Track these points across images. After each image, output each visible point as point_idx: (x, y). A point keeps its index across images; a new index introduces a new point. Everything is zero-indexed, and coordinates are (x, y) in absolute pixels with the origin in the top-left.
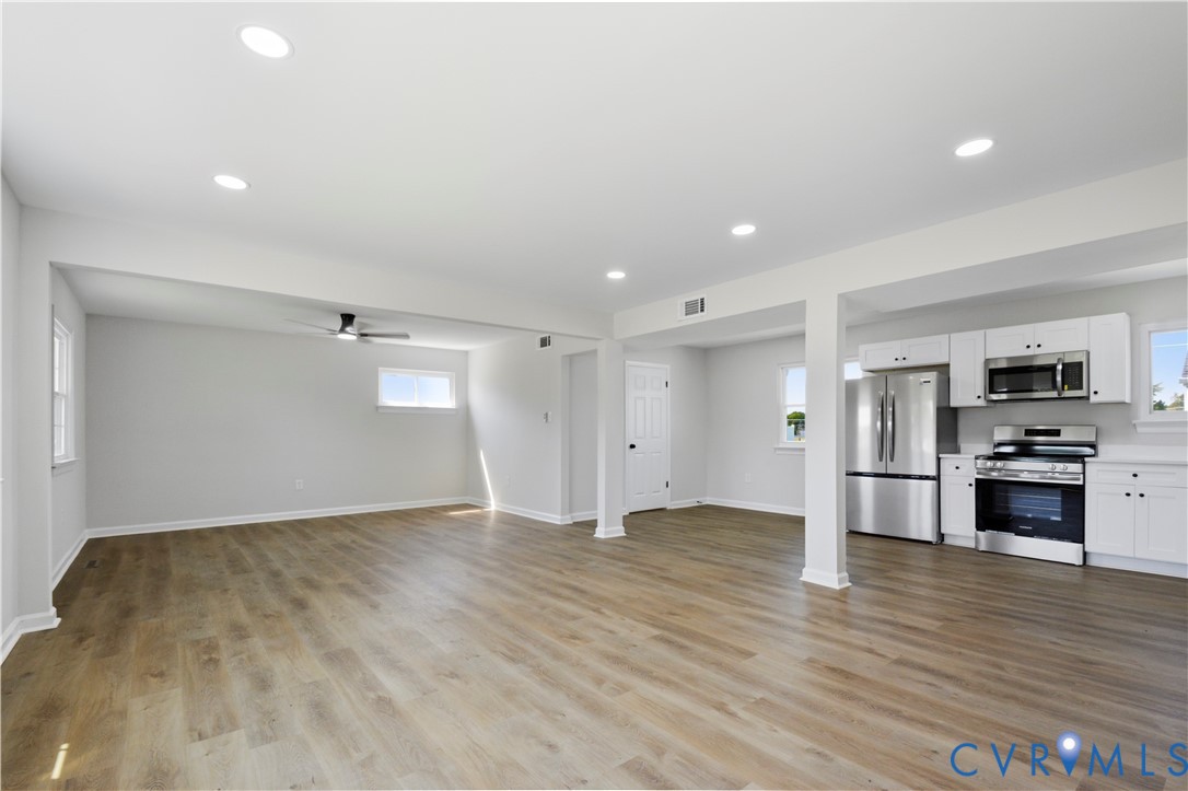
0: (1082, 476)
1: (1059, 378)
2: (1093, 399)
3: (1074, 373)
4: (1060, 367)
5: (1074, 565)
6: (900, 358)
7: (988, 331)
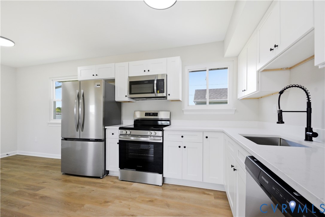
0: (161, 138)
1: (155, 88)
2: (169, 98)
3: (161, 85)
4: (155, 82)
5: (159, 186)
6: (95, 75)
7: (130, 63)
